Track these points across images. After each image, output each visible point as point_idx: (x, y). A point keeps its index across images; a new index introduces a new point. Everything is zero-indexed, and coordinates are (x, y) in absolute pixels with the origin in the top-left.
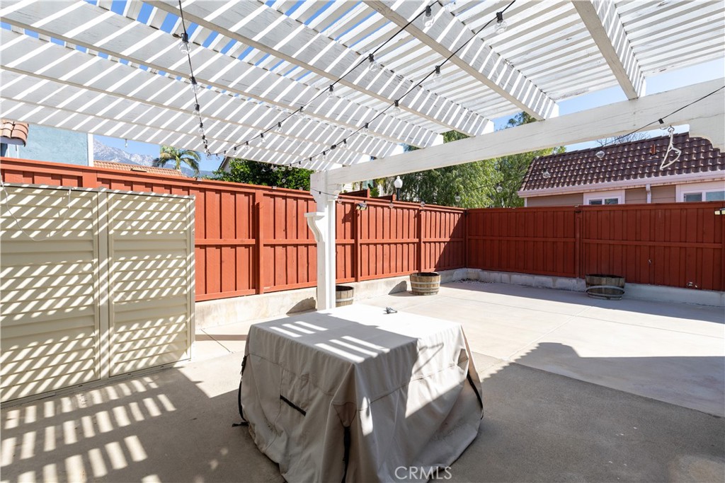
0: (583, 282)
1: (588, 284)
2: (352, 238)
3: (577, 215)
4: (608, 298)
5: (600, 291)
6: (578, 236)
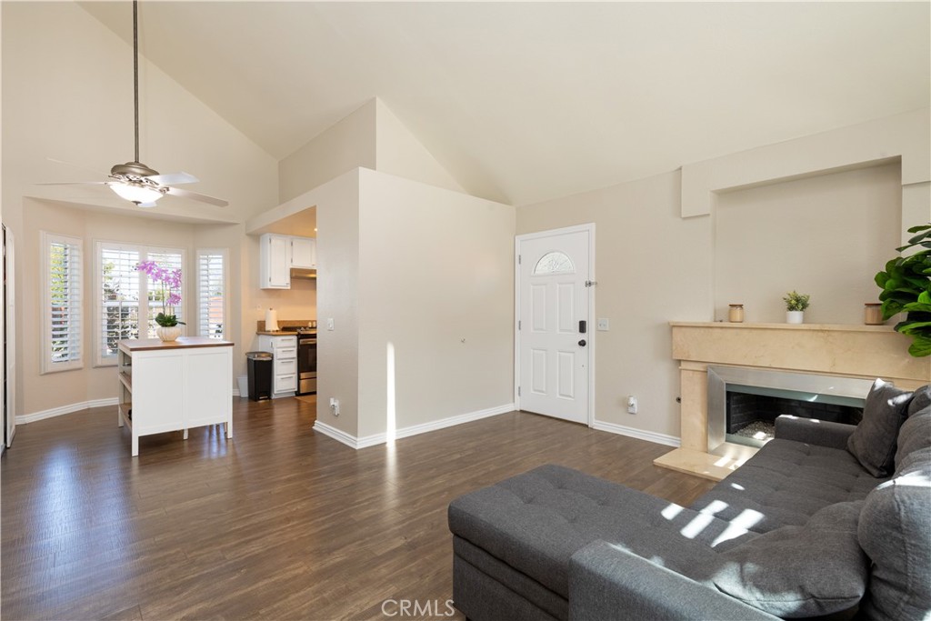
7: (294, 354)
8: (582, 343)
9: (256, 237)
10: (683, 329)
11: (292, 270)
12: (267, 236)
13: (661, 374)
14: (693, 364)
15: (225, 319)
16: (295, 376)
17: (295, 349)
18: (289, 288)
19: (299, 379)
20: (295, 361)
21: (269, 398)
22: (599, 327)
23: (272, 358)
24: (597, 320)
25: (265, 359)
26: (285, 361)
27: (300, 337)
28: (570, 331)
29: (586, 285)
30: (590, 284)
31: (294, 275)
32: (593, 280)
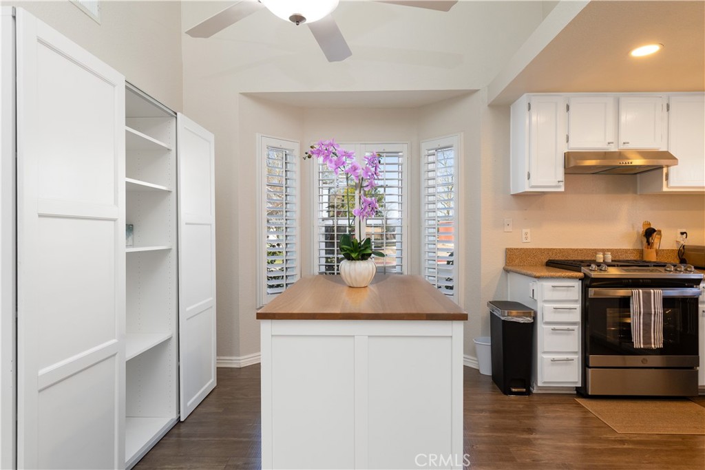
7: (577, 316)
9: (502, 108)
11: (568, 157)
12: (524, 100)
15: (458, 245)
16: (577, 358)
17: (578, 306)
18: (562, 189)
19: (585, 365)
20: (577, 330)
21: (529, 393)
23: (535, 318)
25: (521, 320)
26: (559, 328)
27: (587, 283)
31: (572, 164)
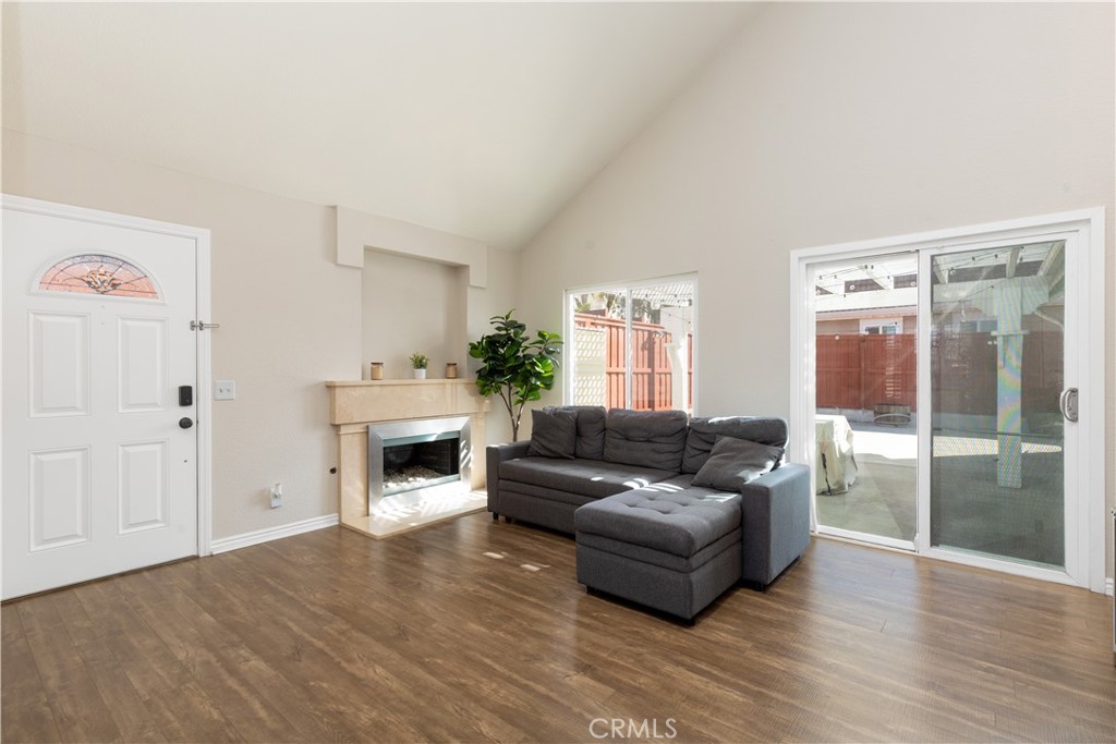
0: (871, 413)
1: (876, 413)
2: (649, 367)
3: (862, 344)
4: (896, 426)
5: (888, 419)
6: (863, 365)
8: (185, 424)
10: (346, 390)
13: (313, 447)
14: (352, 427)
22: (219, 396)
24: (214, 384)
28: (155, 405)
29: (193, 327)
30: (197, 326)
32: (207, 321)
